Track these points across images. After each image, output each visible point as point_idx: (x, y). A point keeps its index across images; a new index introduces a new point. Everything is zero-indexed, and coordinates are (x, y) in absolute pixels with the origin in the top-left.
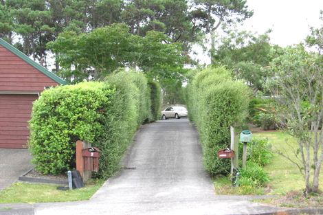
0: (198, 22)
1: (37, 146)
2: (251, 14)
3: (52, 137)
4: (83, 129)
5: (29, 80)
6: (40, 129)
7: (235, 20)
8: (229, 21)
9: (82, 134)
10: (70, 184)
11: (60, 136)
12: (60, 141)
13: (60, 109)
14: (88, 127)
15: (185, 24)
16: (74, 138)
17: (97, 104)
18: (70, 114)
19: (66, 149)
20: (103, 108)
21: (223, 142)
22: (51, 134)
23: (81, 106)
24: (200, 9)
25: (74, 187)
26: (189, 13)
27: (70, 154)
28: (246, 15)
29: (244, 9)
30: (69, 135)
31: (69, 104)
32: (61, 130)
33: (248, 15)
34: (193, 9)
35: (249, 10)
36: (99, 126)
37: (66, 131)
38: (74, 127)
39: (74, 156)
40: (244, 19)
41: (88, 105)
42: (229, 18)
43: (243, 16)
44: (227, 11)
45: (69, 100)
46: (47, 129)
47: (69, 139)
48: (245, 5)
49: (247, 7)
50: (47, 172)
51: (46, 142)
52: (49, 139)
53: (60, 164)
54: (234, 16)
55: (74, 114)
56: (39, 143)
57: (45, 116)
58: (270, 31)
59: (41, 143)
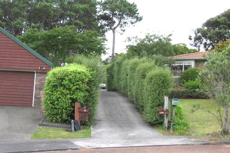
0: (104, 22)
1: (50, 105)
2: (141, 19)
3: (60, 99)
4: (80, 95)
5: (29, 62)
6: (52, 94)
7: (129, 23)
8: (125, 23)
9: (79, 98)
10: (73, 128)
11: (65, 99)
12: (65, 102)
13: (65, 82)
14: (82, 94)
15: (94, 23)
16: (74, 101)
17: (87, 80)
18: (72, 85)
19: (69, 107)
20: (90, 83)
21: (159, 105)
22: (60, 98)
23: (78, 81)
24: (105, 14)
25: (75, 130)
26: (98, 16)
27: (71, 110)
28: (137, 19)
29: (136, 15)
30: (71, 98)
31: (70, 79)
32: (66, 95)
33: (139, 19)
34: (101, 13)
35: (139, 16)
36: (87, 94)
37: (69, 96)
38: (73, 94)
39: (74, 111)
40: (136, 22)
41: (82, 80)
42: (125, 21)
43: (135, 20)
44: (124, 16)
45: (70, 77)
46: (57, 94)
47: (71, 101)
48: (137, 12)
49: (138, 13)
50: (54, 121)
51: (56, 102)
52: (58, 101)
53: (64, 116)
54: (128, 19)
55: (74, 86)
56: (51, 103)
57: (55, 86)
58: (171, 35)
59: (53, 103)
